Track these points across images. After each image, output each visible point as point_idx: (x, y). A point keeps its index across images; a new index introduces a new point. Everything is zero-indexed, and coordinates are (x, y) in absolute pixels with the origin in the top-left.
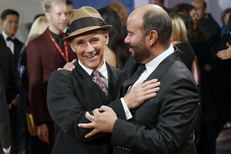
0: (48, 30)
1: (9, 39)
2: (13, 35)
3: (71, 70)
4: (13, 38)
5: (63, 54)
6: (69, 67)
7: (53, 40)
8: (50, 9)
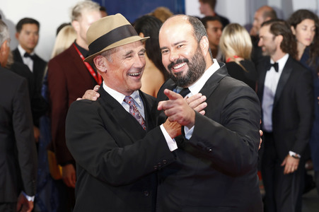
0: (75, 44)
1: (27, 55)
2: (32, 50)
3: (94, 99)
4: (32, 54)
5: (94, 75)
6: (92, 95)
7: (82, 56)
8: (79, 18)
